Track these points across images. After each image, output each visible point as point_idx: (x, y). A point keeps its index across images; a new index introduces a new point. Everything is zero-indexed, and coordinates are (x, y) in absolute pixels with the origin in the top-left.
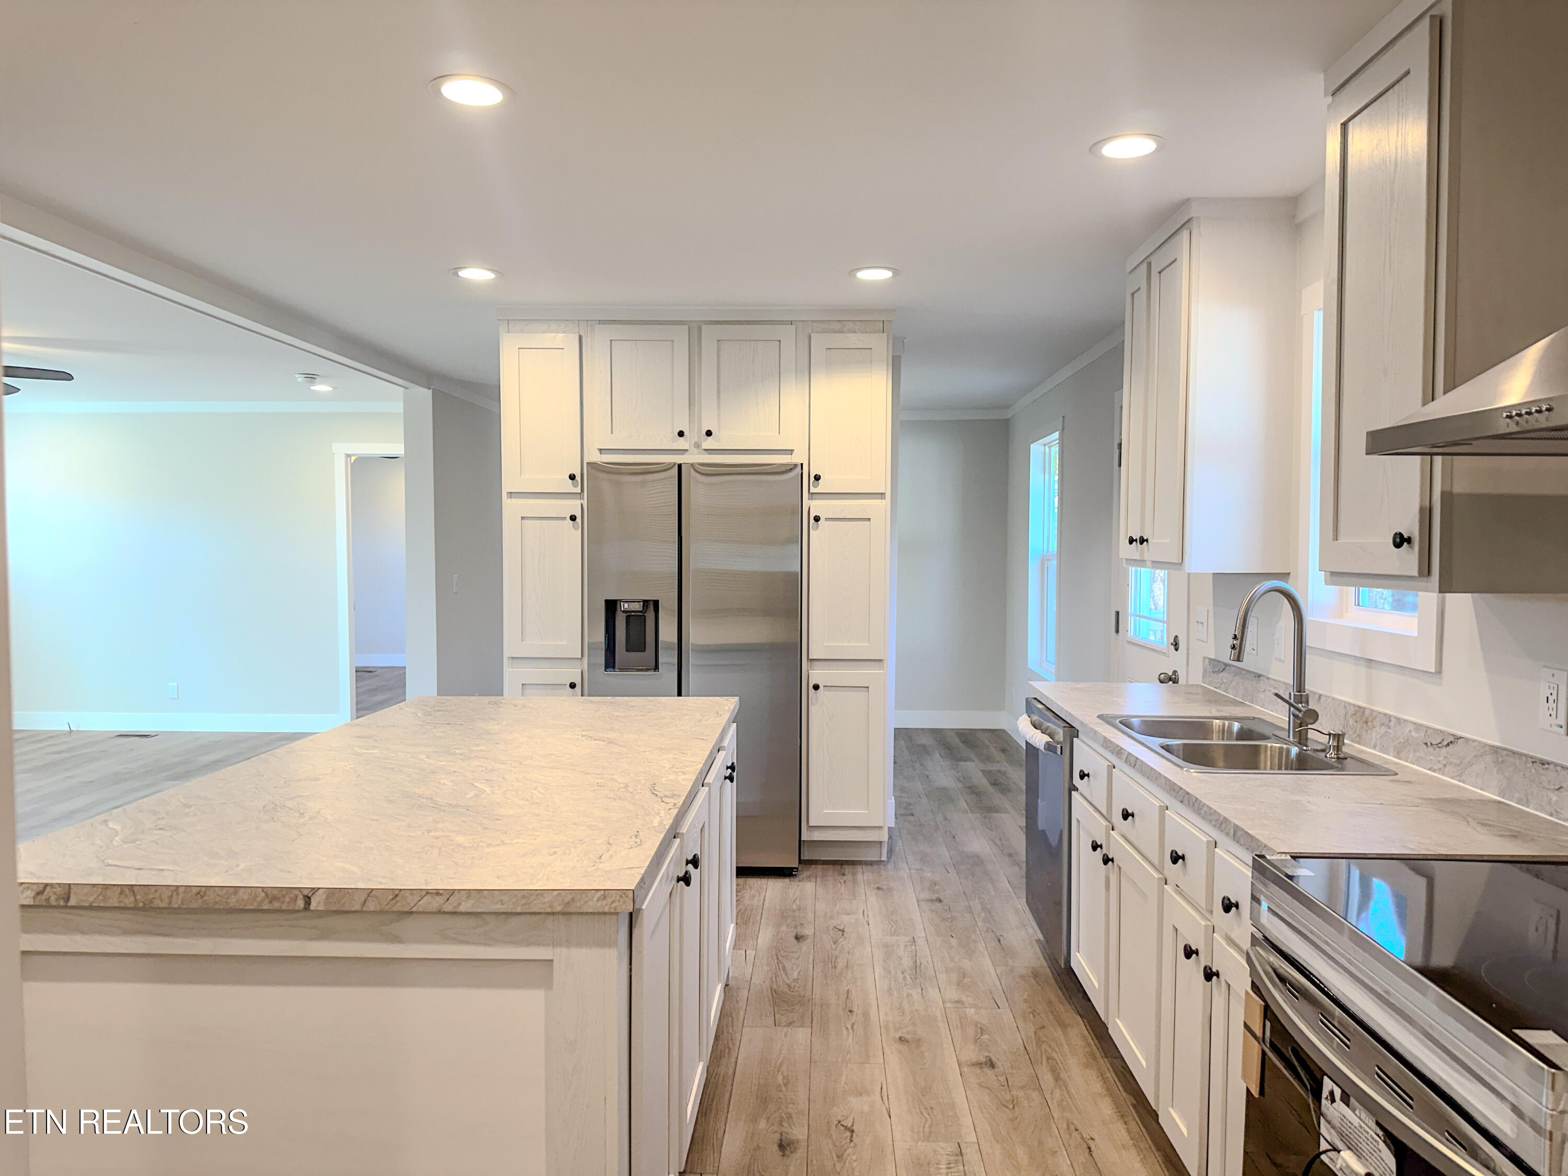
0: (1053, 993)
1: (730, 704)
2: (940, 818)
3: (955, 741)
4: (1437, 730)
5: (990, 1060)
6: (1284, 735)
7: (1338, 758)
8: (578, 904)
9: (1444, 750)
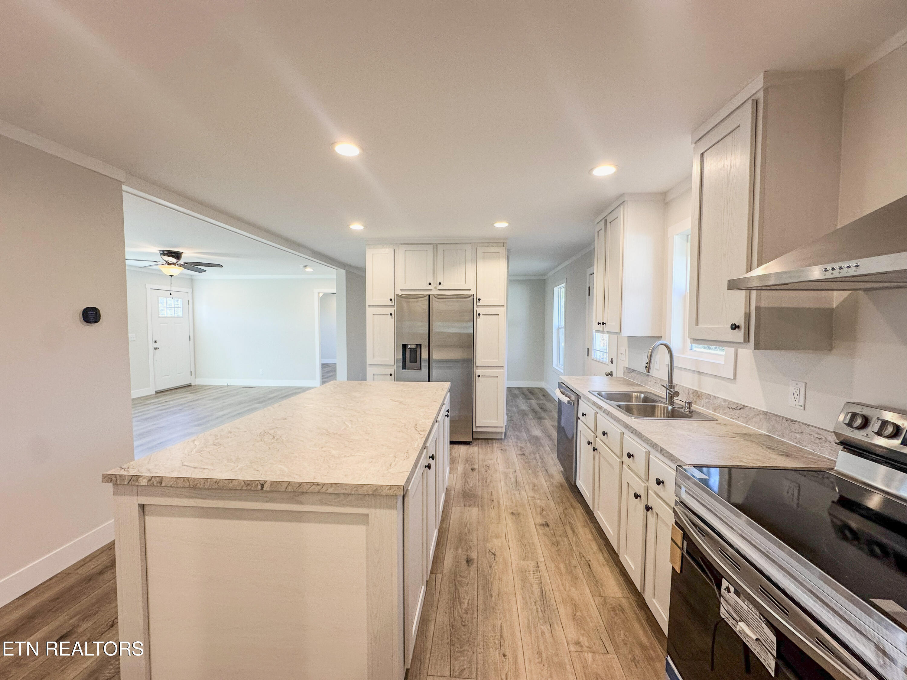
0: (569, 494)
1: (447, 385)
2: (523, 422)
3: (527, 393)
4: (735, 403)
5: (547, 523)
6: (664, 401)
7: (690, 412)
8: (379, 491)
9: (738, 411)
